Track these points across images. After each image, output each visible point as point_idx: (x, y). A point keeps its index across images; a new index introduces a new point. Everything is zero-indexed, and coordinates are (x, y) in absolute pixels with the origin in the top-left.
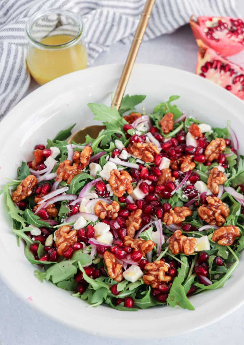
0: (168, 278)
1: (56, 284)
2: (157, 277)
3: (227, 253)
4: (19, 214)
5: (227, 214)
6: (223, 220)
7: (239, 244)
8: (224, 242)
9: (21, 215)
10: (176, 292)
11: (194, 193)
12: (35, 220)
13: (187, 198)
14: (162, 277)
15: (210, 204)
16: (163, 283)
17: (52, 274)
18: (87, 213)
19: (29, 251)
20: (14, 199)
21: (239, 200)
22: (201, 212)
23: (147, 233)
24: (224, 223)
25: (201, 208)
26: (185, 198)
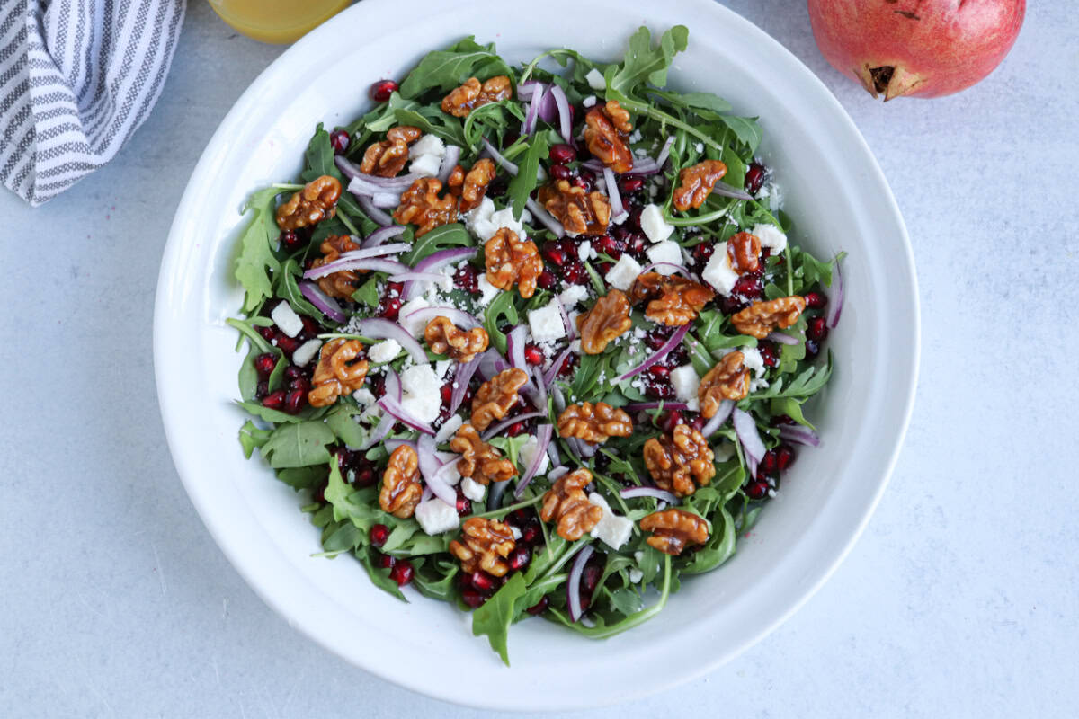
0: (501, 570)
1: (279, 471)
2: (478, 557)
3: (658, 569)
4: (267, 268)
5: (705, 480)
6: (691, 489)
7: (694, 561)
8: (663, 541)
9: (270, 275)
10: (498, 607)
11: (660, 392)
12: (296, 296)
13: (643, 391)
14: (489, 563)
15: (677, 445)
16: (485, 574)
17: (275, 448)
18: (407, 332)
19: (251, 370)
20: (279, 222)
21: (751, 456)
22: (649, 451)
23: (509, 442)
24: (688, 496)
25: (655, 444)
26: (638, 389)
